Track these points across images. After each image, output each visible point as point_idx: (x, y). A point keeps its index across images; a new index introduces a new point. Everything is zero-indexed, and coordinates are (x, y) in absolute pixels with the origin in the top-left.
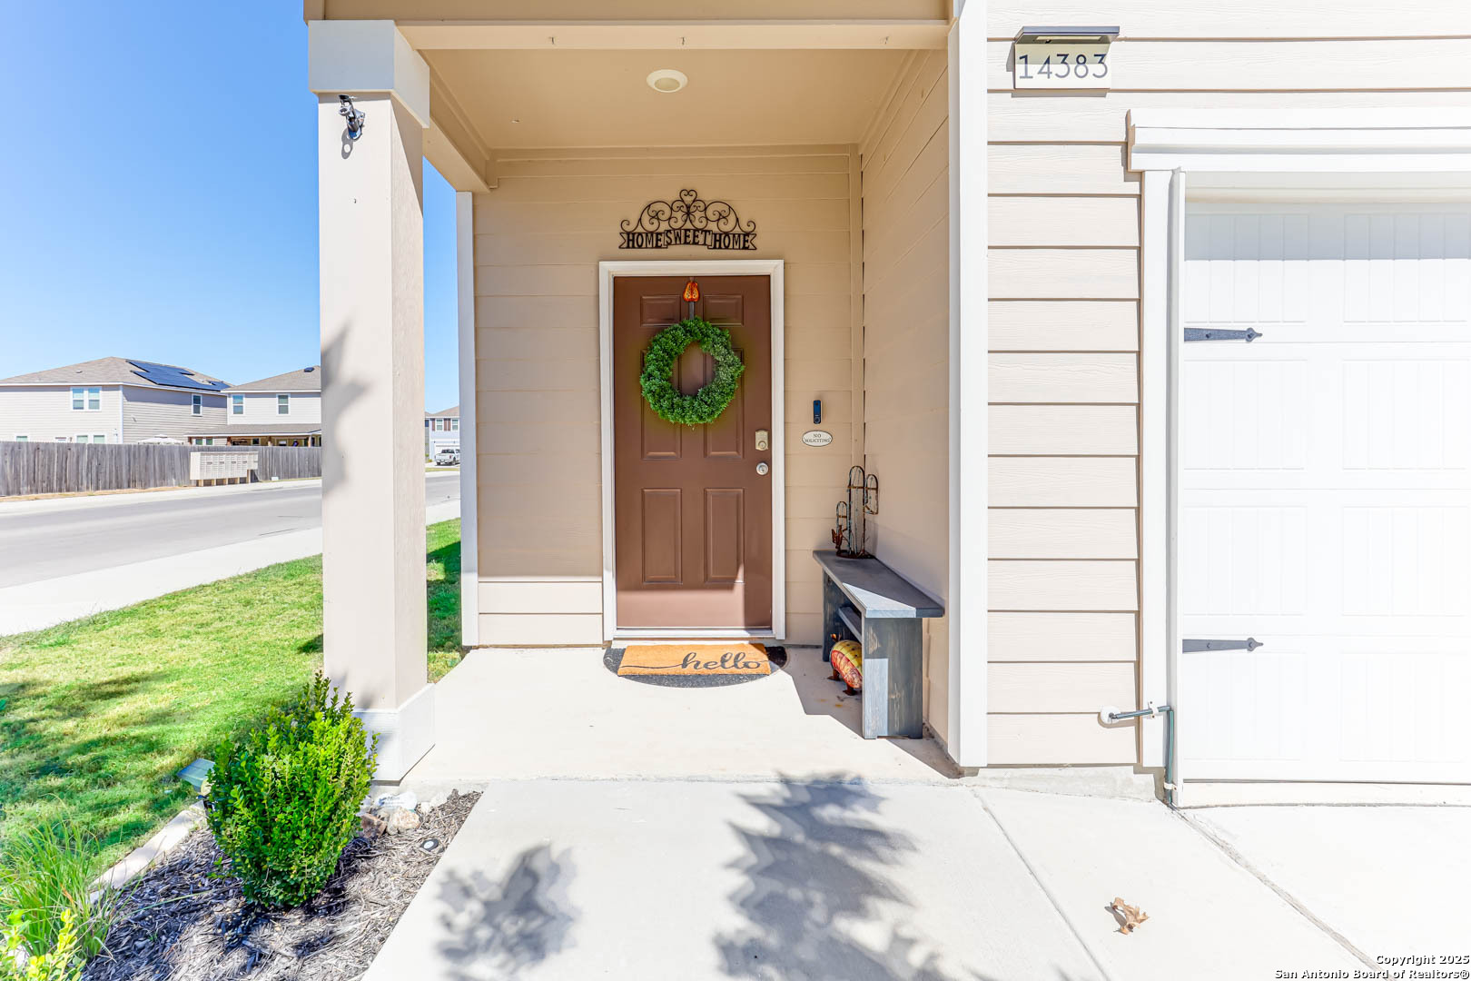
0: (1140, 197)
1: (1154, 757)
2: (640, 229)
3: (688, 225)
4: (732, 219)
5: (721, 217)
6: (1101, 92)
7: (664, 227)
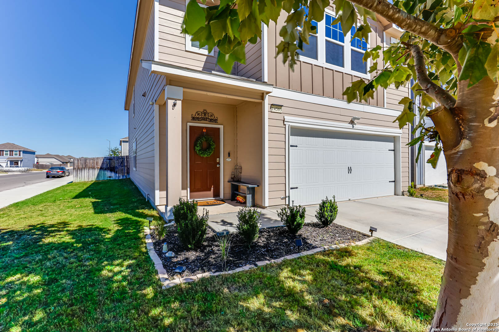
0: (285, 128)
1: (287, 203)
2: (195, 117)
3: (205, 117)
4: (213, 116)
5: (211, 116)
6: (281, 113)
7: (200, 117)
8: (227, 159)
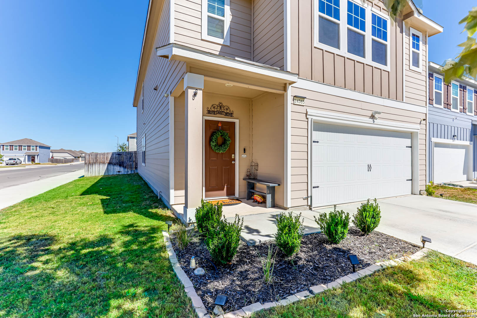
0: (308, 122)
1: (309, 204)
2: (211, 110)
3: (221, 110)
4: (229, 110)
5: (227, 109)
6: (303, 106)
7: (216, 110)
8: (243, 155)
